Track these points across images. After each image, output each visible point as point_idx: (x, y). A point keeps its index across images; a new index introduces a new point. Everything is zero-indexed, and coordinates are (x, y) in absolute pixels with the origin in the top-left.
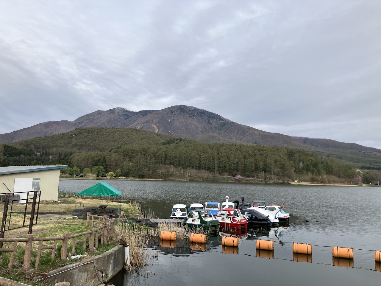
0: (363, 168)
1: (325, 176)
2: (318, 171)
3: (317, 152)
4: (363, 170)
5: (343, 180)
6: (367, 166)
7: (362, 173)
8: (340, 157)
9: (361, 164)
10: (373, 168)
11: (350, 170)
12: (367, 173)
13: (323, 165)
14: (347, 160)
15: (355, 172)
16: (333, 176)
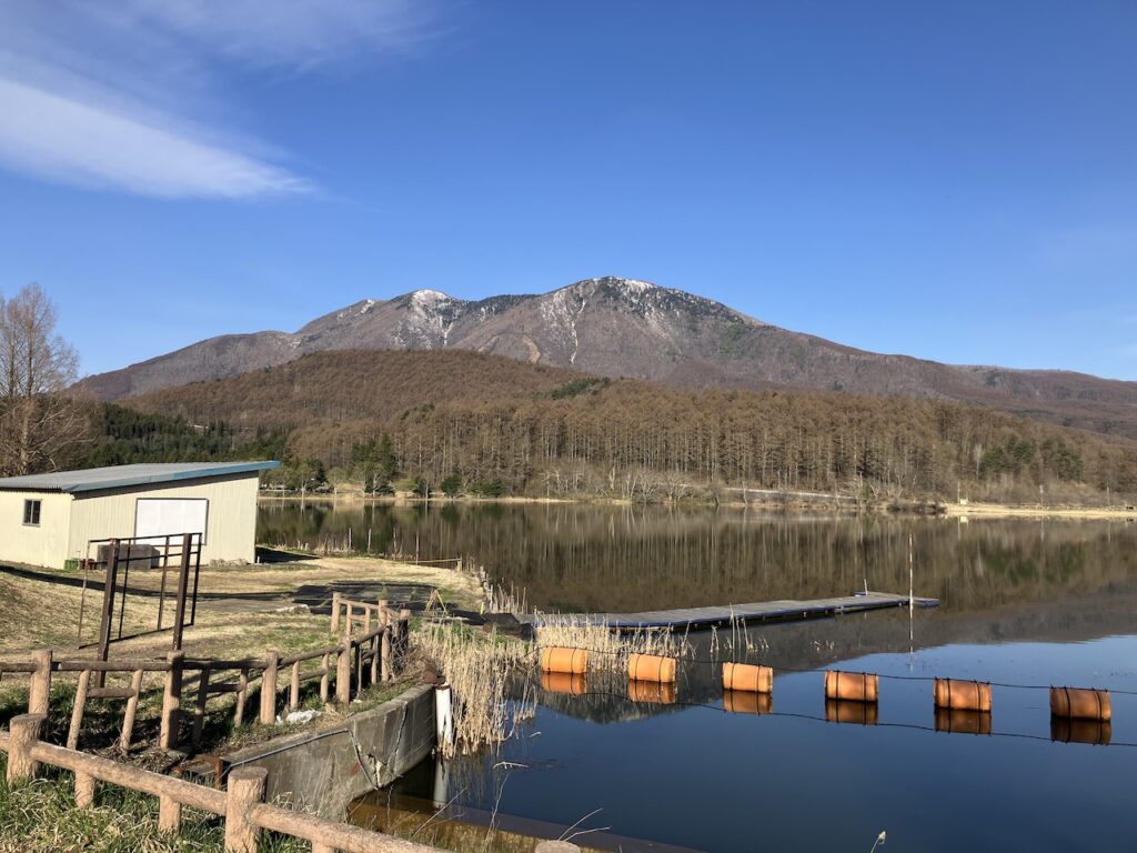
1: (1054, 487)
2: (1034, 468)
5: (1114, 497)
8: (1107, 427)
16: (1083, 485)
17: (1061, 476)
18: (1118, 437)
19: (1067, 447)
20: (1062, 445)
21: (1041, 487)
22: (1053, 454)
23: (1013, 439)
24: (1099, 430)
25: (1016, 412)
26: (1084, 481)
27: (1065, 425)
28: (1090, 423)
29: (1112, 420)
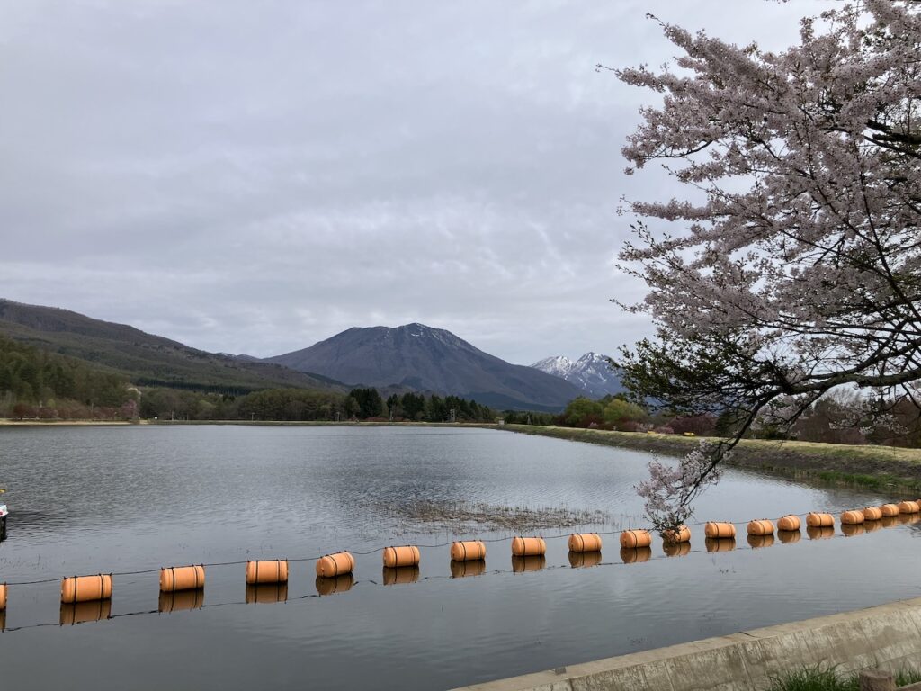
0: (140, 382)
1: (51, 402)
2: (35, 387)
3: (33, 340)
4: (140, 388)
5: (97, 410)
6: (149, 378)
7: (140, 393)
8: (92, 356)
9: (137, 374)
10: (162, 384)
11: (115, 386)
12: (151, 394)
13: (49, 373)
14: (106, 364)
15: (125, 393)
16: (73, 401)
17: (57, 394)
18: (99, 365)
19: (64, 371)
20: (60, 369)
21: (41, 402)
22: (53, 375)
23: (20, 362)
24: (85, 357)
25: (21, 339)
26: (75, 398)
27: (60, 352)
28: (79, 352)
29: (96, 351)
